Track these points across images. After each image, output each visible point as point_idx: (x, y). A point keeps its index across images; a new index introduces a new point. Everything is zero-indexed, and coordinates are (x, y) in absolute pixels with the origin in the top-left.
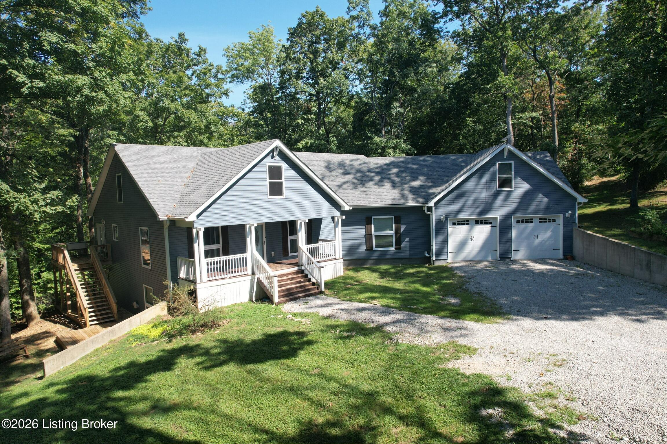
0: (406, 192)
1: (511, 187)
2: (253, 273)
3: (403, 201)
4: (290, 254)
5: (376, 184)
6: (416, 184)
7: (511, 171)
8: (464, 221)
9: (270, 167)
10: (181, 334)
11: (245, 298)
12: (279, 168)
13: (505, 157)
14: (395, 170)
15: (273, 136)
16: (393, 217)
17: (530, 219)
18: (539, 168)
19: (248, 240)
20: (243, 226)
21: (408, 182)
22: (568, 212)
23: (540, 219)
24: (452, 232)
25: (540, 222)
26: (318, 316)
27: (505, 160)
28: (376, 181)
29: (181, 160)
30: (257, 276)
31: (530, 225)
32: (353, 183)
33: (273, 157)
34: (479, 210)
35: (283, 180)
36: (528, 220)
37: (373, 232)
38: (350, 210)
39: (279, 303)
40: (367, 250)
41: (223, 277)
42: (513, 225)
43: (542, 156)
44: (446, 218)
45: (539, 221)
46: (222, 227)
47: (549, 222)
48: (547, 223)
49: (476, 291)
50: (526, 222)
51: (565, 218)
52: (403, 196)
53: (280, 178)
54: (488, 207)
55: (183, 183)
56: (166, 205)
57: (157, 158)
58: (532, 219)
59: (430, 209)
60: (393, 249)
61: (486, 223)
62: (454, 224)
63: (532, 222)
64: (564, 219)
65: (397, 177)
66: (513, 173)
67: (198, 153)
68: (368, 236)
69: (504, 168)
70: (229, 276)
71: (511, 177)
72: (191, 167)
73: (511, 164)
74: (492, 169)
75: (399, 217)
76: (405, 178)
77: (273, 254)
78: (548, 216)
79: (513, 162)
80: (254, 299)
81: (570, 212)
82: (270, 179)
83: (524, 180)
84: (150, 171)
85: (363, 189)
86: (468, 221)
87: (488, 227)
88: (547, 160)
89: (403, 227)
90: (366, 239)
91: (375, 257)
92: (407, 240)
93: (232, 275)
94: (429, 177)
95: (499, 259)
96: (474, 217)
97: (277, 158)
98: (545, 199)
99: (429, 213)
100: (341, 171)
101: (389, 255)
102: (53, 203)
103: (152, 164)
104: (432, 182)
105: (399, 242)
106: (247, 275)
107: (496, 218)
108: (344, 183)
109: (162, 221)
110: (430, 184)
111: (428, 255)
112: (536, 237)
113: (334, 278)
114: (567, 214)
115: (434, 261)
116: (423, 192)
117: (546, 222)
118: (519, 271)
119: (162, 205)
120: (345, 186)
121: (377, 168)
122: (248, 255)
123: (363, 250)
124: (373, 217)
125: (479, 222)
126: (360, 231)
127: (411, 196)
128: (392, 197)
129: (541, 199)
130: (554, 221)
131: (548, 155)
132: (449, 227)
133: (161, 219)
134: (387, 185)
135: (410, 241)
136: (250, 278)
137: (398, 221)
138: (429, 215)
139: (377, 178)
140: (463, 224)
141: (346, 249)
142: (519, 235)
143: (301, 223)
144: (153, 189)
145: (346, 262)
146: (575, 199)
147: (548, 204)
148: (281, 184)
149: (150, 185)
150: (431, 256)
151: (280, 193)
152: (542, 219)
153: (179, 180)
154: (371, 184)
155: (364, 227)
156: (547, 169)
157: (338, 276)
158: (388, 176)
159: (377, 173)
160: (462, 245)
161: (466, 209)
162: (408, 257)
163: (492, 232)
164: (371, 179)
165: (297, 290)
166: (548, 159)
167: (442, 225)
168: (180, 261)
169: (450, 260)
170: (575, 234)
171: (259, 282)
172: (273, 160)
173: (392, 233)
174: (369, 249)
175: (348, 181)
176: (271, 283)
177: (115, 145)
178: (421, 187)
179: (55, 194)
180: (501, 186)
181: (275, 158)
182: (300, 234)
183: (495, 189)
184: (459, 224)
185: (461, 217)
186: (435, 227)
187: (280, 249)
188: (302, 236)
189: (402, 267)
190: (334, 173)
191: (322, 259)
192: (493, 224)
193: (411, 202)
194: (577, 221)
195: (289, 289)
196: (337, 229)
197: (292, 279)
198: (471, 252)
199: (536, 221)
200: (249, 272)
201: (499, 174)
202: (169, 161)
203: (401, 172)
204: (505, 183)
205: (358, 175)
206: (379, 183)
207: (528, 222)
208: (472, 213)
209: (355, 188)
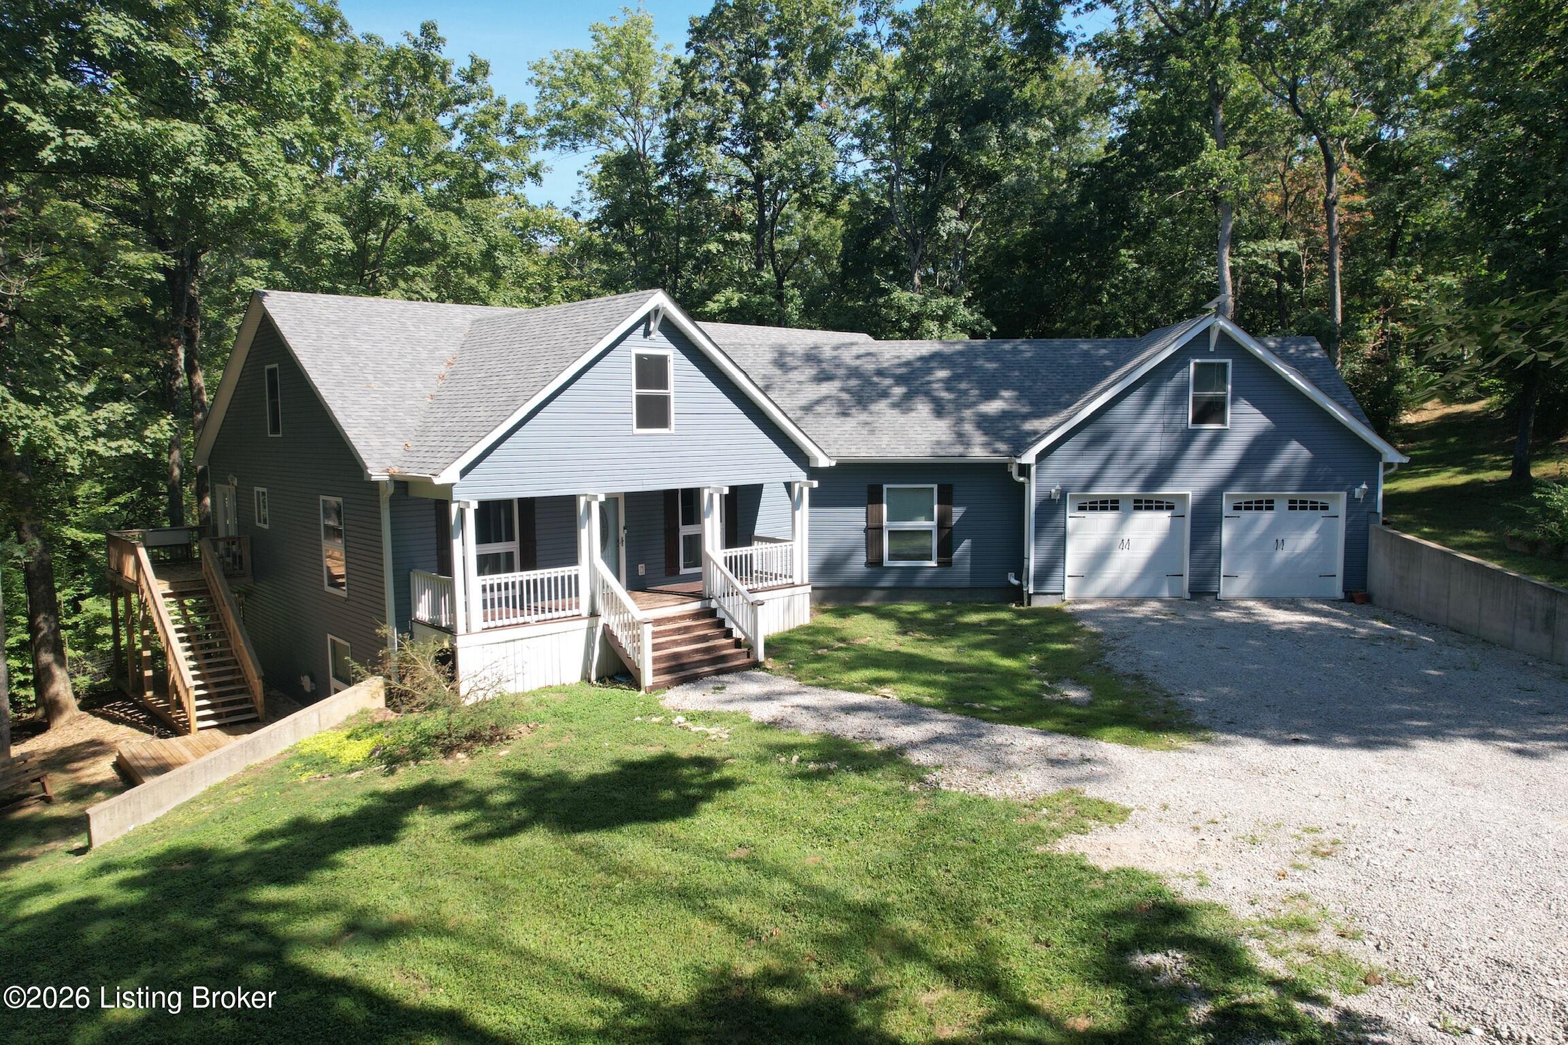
0: (968, 428)
1: (1223, 422)
2: (594, 614)
3: (958, 449)
4: (683, 571)
5: (894, 405)
6: (993, 407)
7: (1225, 381)
8: (1106, 502)
9: (639, 358)
10: (417, 756)
11: (572, 673)
12: (662, 361)
13: (1212, 349)
14: (942, 374)
15: (647, 281)
16: (935, 487)
17: (1267, 502)
18: (1292, 377)
19: (584, 533)
20: (572, 500)
21: (974, 404)
22: (1359, 485)
23: (1291, 502)
24: (1076, 528)
25: (1291, 508)
26: (748, 720)
27: (1212, 355)
28: (895, 399)
29: (423, 334)
30: (601, 621)
31: (1267, 517)
32: (840, 402)
33: (647, 333)
34: (1142, 476)
35: (672, 390)
36: (1261, 502)
37: (885, 523)
38: (830, 468)
39: (655, 687)
40: (869, 564)
41: (521, 620)
42: (1225, 514)
43: (1302, 348)
44: (1063, 494)
45: (1287, 505)
46: (520, 499)
47: (1312, 508)
48: (1308, 513)
49: (1131, 670)
50: (1257, 508)
51: (1352, 501)
52: (961, 438)
53: (664, 385)
54: (1164, 470)
55: (427, 392)
56: (386, 444)
57: (365, 328)
58: (1272, 502)
59: (1024, 470)
60: (933, 564)
61: (1160, 508)
62: (1081, 508)
63: (1271, 508)
64: (1348, 503)
65: (948, 389)
66: (1229, 387)
67: (465, 319)
68: (873, 532)
69: (1208, 375)
70: (534, 618)
71: (1224, 398)
72: (448, 351)
73: (1225, 365)
74: (1178, 377)
75: (950, 486)
76: (965, 393)
77: (642, 570)
78: (1309, 495)
79: (1229, 361)
80: (593, 677)
81: (1364, 486)
82: (639, 386)
83: (1255, 404)
84: (348, 360)
85: (864, 417)
86: (1117, 502)
87: (1162, 518)
88: (1314, 358)
89: (957, 512)
90: (867, 539)
91: (887, 582)
92: (966, 543)
93: (541, 617)
94: (1024, 393)
95: (1188, 596)
96: (1131, 491)
97: (657, 335)
98: (1306, 454)
99: (1022, 479)
100: (810, 372)
101: (920, 581)
102: (113, 431)
103: (353, 343)
104: (1032, 404)
105: (946, 549)
106: (578, 617)
107: (1184, 497)
108: (818, 402)
109: (377, 483)
110: (1025, 410)
111: (1016, 582)
112: (1279, 544)
113: (787, 629)
114: (1357, 490)
115: (1030, 596)
116: (1008, 428)
117: (1305, 508)
118: (1235, 625)
119: (375, 443)
120: (819, 409)
121: (900, 365)
122: (582, 570)
123: (858, 564)
124: (885, 487)
125: (1142, 504)
126: (854, 519)
127: (978, 438)
128: (934, 438)
129: (1294, 453)
130: (1325, 508)
131: (1317, 345)
132: (1068, 514)
133: (374, 479)
134: (923, 409)
135: (974, 547)
136: (584, 624)
137: (946, 498)
138: (1023, 484)
139: (899, 391)
140: (1104, 509)
141: (818, 561)
142: (1238, 538)
143: (711, 496)
144: (355, 403)
145: (818, 592)
146: (1377, 455)
147: (1312, 465)
148: (664, 401)
149: (347, 393)
150: (1024, 583)
151: (663, 421)
152: (1295, 502)
153: (419, 385)
154: (882, 405)
155: (863, 510)
156: (1314, 382)
157: (797, 625)
158: (927, 387)
159: (900, 380)
160: (1100, 558)
161: (1112, 472)
162: (967, 584)
163: (1173, 531)
164: (885, 394)
165: (698, 657)
166: (1315, 355)
167: (1051, 508)
168: (417, 580)
169: (1068, 595)
170: (1373, 541)
171: (608, 636)
172: (647, 342)
173: (931, 525)
174: (875, 562)
175: (826, 398)
176: (637, 638)
177: (265, 294)
178: (1004, 415)
179: (117, 410)
180: (1200, 418)
181: (652, 336)
182: (707, 522)
183: (1184, 426)
184: (1093, 509)
185: (1099, 491)
186: (1036, 513)
187: (661, 558)
188: (712, 528)
189: (952, 608)
190: (795, 376)
191: (760, 585)
192: (1177, 511)
193: (978, 452)
194: (1380, 509)
195: (676, 656)
196: (798, 513)
197: (687, 629)
198: (1118, 578)
199: (1281, 506)
200: (584, 610)
201: (1195, 390)
202: (393, 338)
203: (956, 378)
204: (1210, 411)
205: (853, 383)
206: (903, 405)
207: (1260, 508)
208: (1127, 481)
209: (845, 414)
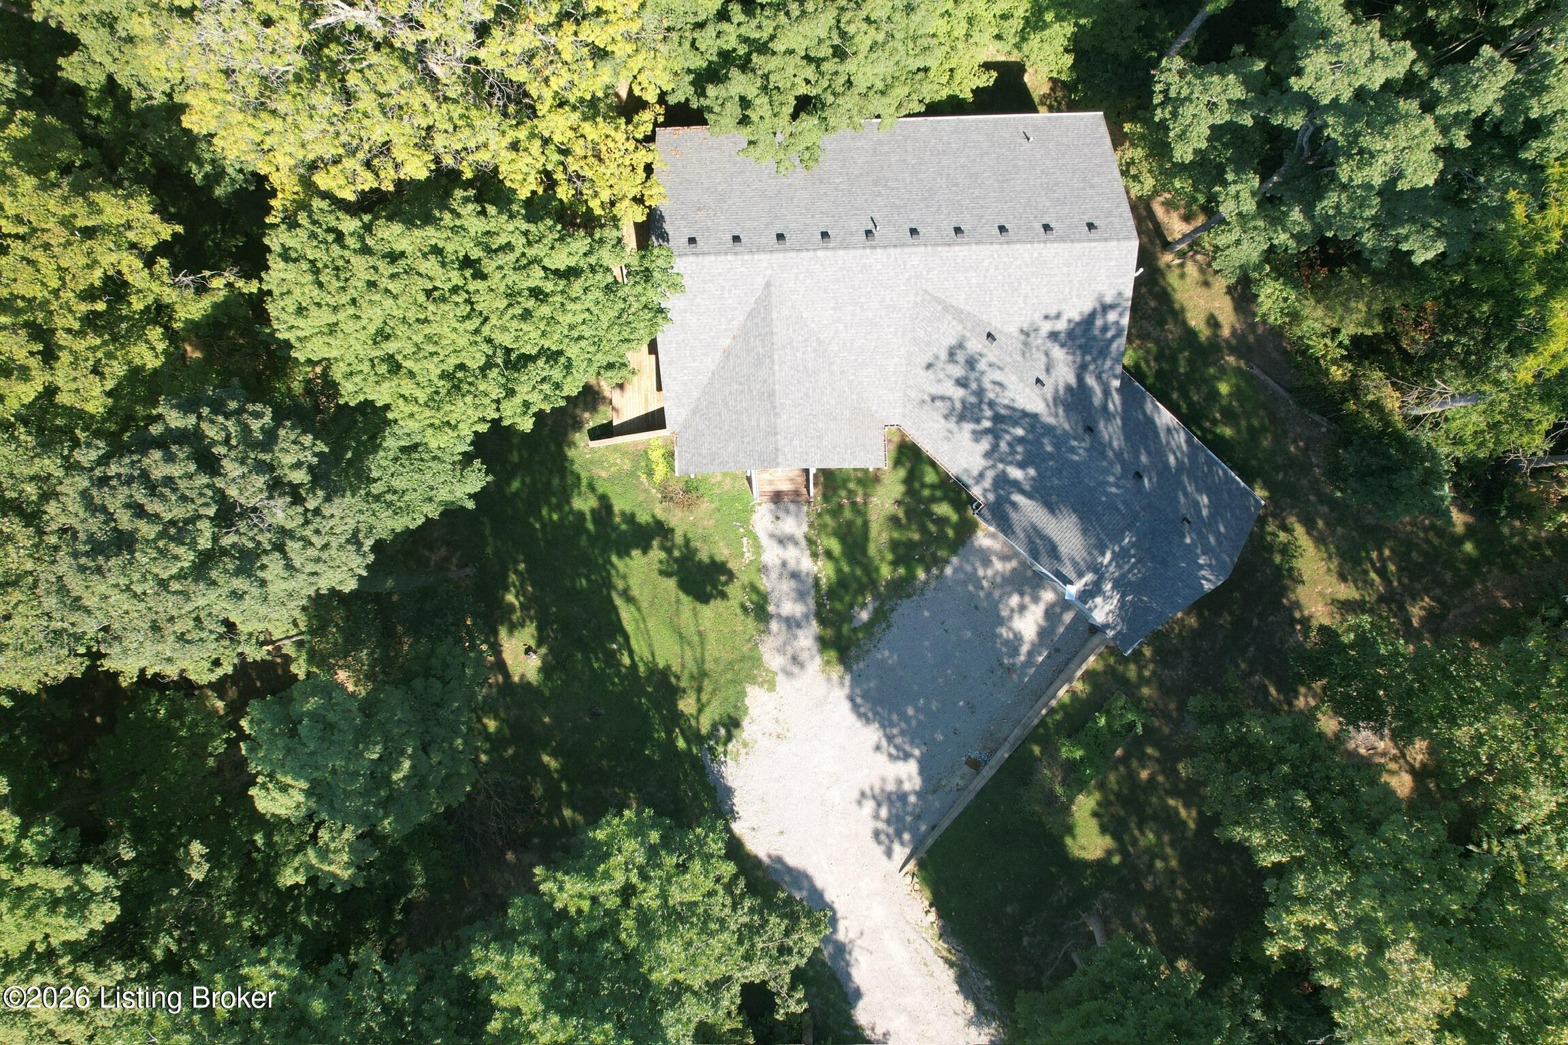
0: (990, 474)
5: (974, 432)
6: (1016, 473)
14: (1019, 432)
21: (1010, 463)
28: (978, 428)
32: (953, 409)
52: (981, 475)
65: (1009, 444)
76: (1015, 453)
85: (952, 425)
94: (1038, 478)
100: (960, 372)
104: (1033, 488)
108: (943, 398)
110: (1027, 488)
120: (939, 404)
121: (1007, 407)
127: (987, 483)
139: (987, 424)
154: (968, 427)
159: (997, 418)
164: (978, 421)
175: (950, 399)
178: (1016, 485)
193: (976, 491)
203: (1021, 440)
205: (973, 400)
206: (977, 436)
209: (946, 417)
